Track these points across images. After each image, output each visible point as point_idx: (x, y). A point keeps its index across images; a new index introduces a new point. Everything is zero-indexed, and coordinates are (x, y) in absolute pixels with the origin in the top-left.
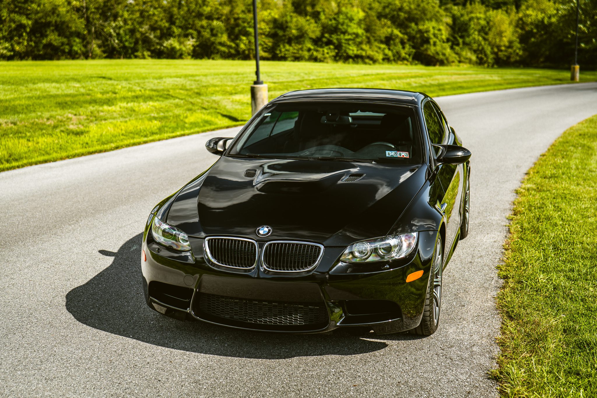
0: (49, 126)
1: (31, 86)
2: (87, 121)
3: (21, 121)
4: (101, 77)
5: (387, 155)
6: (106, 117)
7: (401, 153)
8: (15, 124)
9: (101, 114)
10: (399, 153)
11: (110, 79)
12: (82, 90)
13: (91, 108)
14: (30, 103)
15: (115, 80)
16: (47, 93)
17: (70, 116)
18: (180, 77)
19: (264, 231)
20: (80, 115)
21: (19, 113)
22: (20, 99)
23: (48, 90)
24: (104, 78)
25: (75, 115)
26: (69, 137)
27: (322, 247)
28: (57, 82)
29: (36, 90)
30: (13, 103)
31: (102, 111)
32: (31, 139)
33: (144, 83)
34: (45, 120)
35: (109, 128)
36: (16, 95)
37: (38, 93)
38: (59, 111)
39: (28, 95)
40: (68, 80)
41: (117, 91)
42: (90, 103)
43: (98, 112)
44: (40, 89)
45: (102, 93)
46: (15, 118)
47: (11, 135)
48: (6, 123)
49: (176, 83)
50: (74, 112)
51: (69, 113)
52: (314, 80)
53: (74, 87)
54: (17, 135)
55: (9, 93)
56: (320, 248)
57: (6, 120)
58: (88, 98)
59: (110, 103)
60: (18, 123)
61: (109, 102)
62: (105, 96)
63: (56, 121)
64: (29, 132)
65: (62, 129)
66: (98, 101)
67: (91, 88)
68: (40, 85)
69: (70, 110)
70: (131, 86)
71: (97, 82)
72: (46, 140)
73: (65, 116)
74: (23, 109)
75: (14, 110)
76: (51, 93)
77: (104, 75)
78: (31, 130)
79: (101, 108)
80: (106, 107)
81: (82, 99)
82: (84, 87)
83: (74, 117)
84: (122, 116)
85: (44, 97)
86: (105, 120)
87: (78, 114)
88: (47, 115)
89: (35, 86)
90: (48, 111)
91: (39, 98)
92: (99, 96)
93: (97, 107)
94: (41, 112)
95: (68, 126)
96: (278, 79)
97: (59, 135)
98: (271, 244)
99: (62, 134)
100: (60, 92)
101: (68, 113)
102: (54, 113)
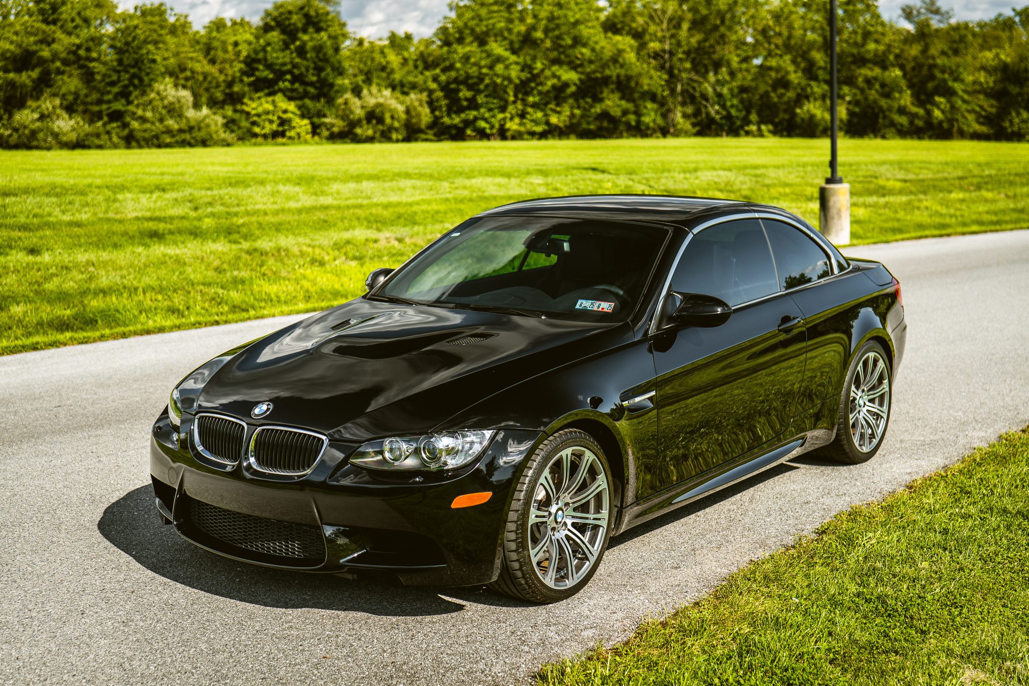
1: (460, 182)
3: (412, 237)
4: (586, 169)
8: (400, 240)
11: (603, 172)
12: (542, 191)
14: (442, 208)
15: (609, 173)
16: (480, 194)
18: (730, 170)
19: (261, 410)
21: (415, 223)
22: (429, 202)
23: (485, 188)
24: (594, 169)
28: (508, 175)
29: (465, 188)
30: (415, 208)
33: (659, 179)
36: (427, 196)
37: (465, 193)
39: (447, 195)
40: (528, 173)
44: (472, 187)
46: (406, 231)
48: (387, 238)
49: (716, 180)
52: (990, 176)
53: (532, 184)
54: (394, 259)
55: (418, 192)
57: (388, 235)
60: (407, 240)
67: (558, 186)
68: (477, 182)
70: (631, 183)
71: (575, 178)
74: (425, 219)
75: (410, 220)
76: (486, 194)
77: (593, 166)
82: (547, 185)
85: (471, 200)
89: (468, 183)
91: (462, 201)
96: (918, 175)
100: (501, 192)
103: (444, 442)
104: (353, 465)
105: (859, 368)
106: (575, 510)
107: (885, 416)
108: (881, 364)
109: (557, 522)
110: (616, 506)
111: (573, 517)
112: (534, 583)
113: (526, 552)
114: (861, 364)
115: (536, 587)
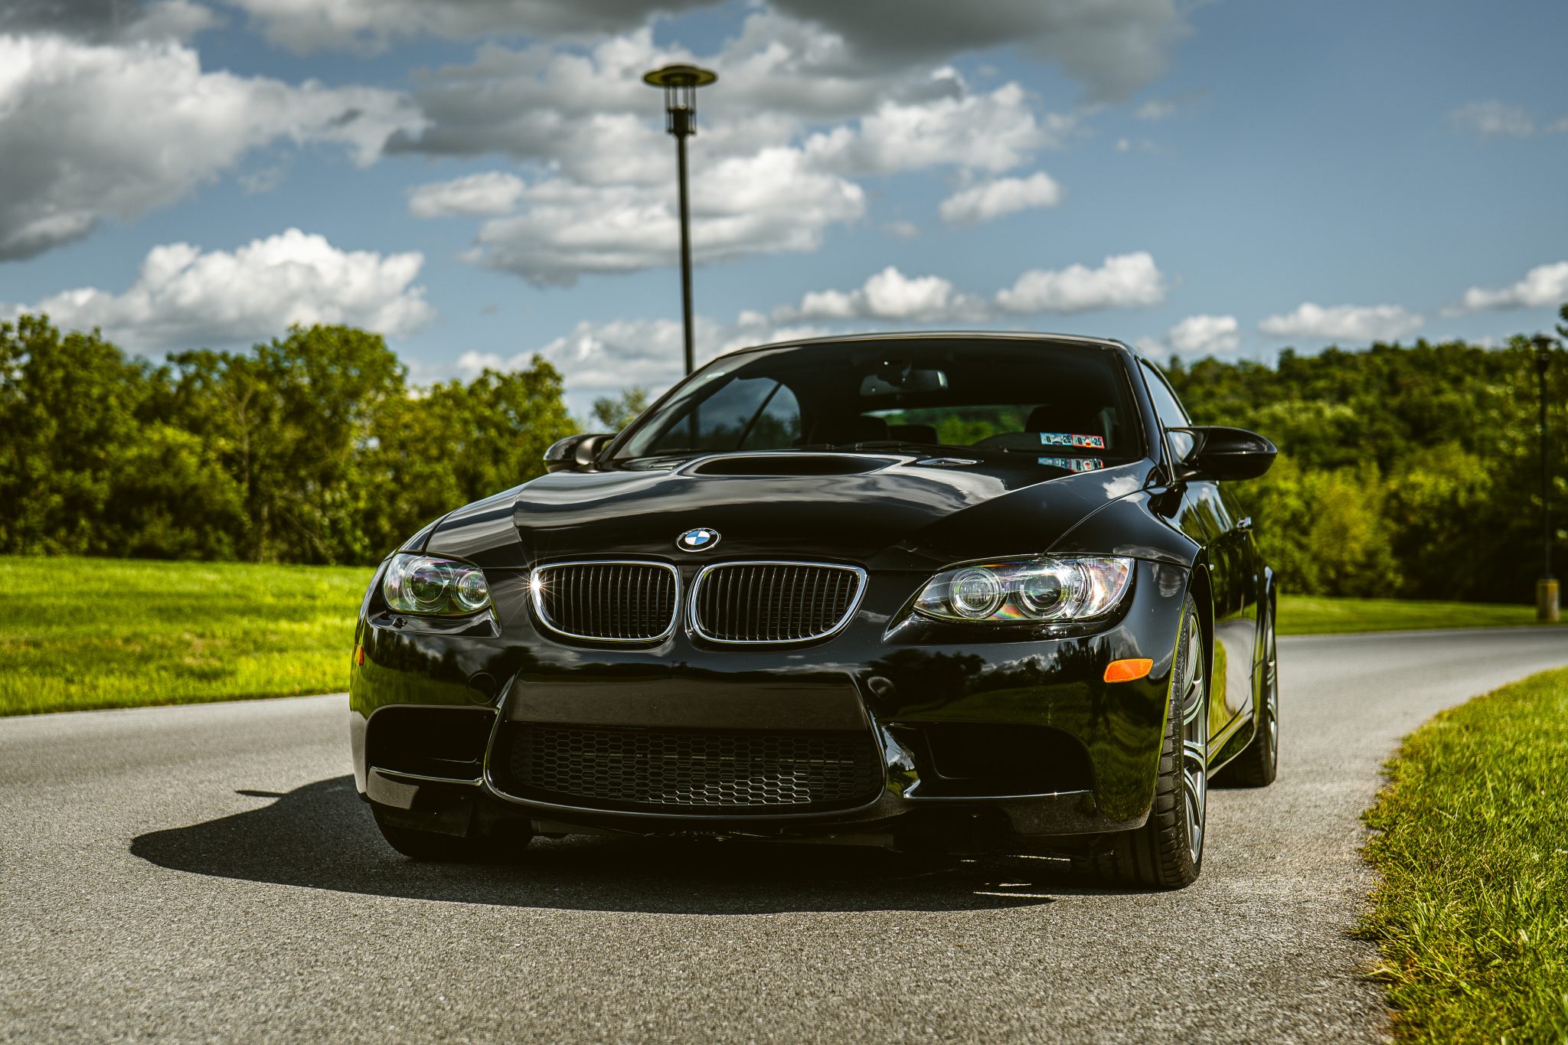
0: (129, 655)
2: (234, 651)
3: (53, 640)
5: (1044, 442)
6: (284, 645)
7: (1083, 438)
8: (36, 644)
9: (273, 638)
10: (1075, 437)
12: (224, 587)
13: (245, 623)
14: (82, 604)
16: (130, 588)
17: (187, 637)
19: (699, 539)
20: (213, 636)
21: (49, 623)
22: (55, 594)
23: (132, 581)
25: (202, 636)
26: (180, 682)
27: (863, 576)
29: (101, 579)
30: (35, 601)
31: (274, 633)
32: (76, 679)
34: (119, 642)
35: (290, 668)
36: (46, 587)
37: (106, 586)
38: (158, 625)
39: (80, 588)
41: (316, 592)
42: (243, 613)
43: (264, 633)
44: (110, 579)
45: (279, 595)
46: (40, 632)
47: (24, 670)
48: (12, 642)
50: (199, 630)
51: (187, 631)
54: (39, 669)
56: (855, 579)
57: (14, 637)
58: (239, 603)
59: (297, 616)
60: (46, 644)
61: (294, 614)
62: (285, 602)
63: (147, 647)
64: (74, 663)
65: (163, 662)
66: (264, 610)
69: (188, 626)
72: (117, 683)
73: (175, 636)
74: (62, 616)
75: (40, 616)
76: (142, 589)
78: (80, 662)
79: (271, 626)
80: (284, 625)
81: (222, 603)
83: (197, 642)
84: (328, 646)
85: (121, 595)
86: (281, 650)
87: (208, 633)
88: (123, 630)
90: (130, 623)
91: (107, 595)
92: (269, 600)
93: (262, 623)
94: (111, 624)
95: (180, 657)
97: (154, 675)
98: (716, 572)
99: (163, 673)
100: (164, 588)
101: (184, 631)
102: (144, 629)
104: (920, 614)
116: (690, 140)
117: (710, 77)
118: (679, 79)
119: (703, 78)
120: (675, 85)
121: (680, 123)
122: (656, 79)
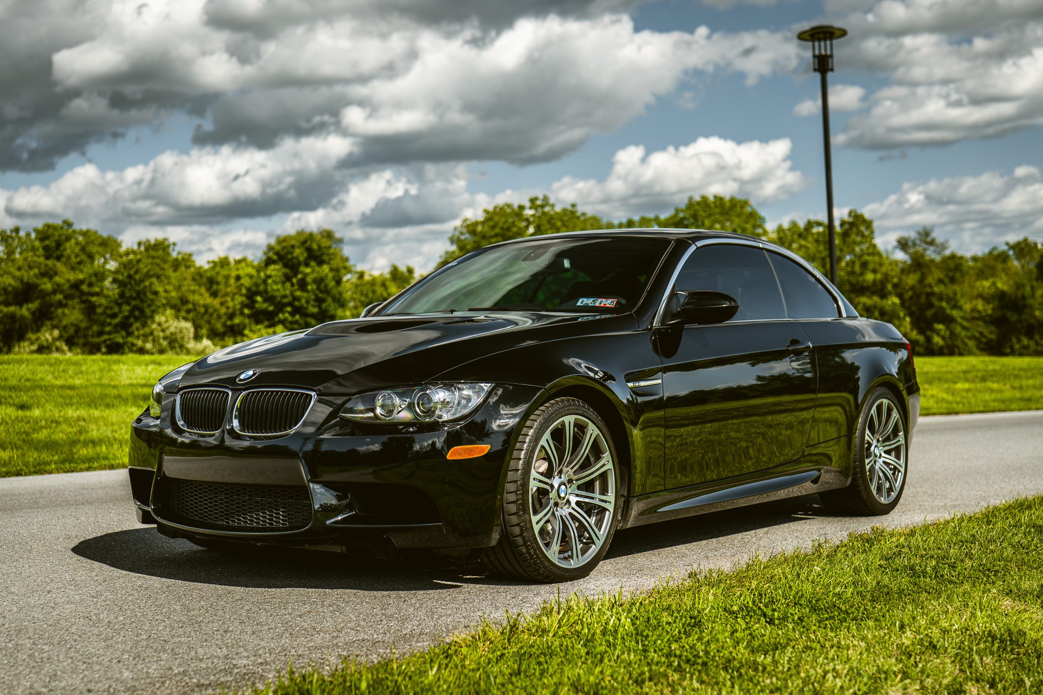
19: (247, 375)
27: (314, 397)
56: (311, 399)
103: (440, 395)
104: (342, 419)
105: (872, 412)
106: (579, 488)
107: (903, 470)
108: (895, 415)
109: (560, 497)
110: (622, 496)
111: (577, 495)
112: (535, 553)
113: (526, 516)
114: (874, 408)
115: (538, 557)
116: (830, 75)
117: (843, 32)
118: (821, 35)
119: (838, 33)
120: (819, 40)
121: (823, 65)
122: (806, 36)
